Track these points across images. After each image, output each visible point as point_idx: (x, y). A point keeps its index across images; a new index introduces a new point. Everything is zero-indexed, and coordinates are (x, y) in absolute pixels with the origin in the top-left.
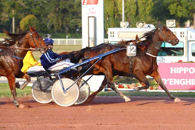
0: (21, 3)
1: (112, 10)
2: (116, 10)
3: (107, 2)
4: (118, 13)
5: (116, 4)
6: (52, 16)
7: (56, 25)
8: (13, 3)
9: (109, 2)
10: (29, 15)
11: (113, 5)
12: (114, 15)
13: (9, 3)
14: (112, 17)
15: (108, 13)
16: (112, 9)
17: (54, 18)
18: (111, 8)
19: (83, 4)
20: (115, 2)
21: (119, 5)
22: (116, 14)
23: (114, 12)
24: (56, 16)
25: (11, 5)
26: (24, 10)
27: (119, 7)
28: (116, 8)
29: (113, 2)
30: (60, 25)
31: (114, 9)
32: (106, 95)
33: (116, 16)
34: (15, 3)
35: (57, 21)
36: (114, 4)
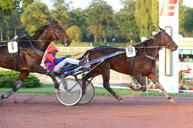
0: (66, 16)
1: (147, 23)
2: (150, 23)
3: (143, 16)
4: (152, 25)
5: (150, 17)
6: (93, 27)
7: (96, 35)
8: (59, 16)
9: (144, 15)
10: (73, 26)
11: (147, 18)
12: (149, 27)
13: (55, 16)
14: (147, 28)
15: (143, 25)
16: (147, 21)
17: (94, 29)
18: (145, 21)
19: (161, 16)
20: (149, 16)
21: (153, 18)
22: (151, 26)
23: (149, 24)
24: (96, 27)
25: (57, 17)
26: (69, 22)
27: (153, 20)
28: (150, 20)
29: (148, 15)
30: (100, 35)
31: (149, 22)
32: (184, 96)
33: (150, 28)
34: (61, 16)
35: (97, 32)
36: (149, 17)
